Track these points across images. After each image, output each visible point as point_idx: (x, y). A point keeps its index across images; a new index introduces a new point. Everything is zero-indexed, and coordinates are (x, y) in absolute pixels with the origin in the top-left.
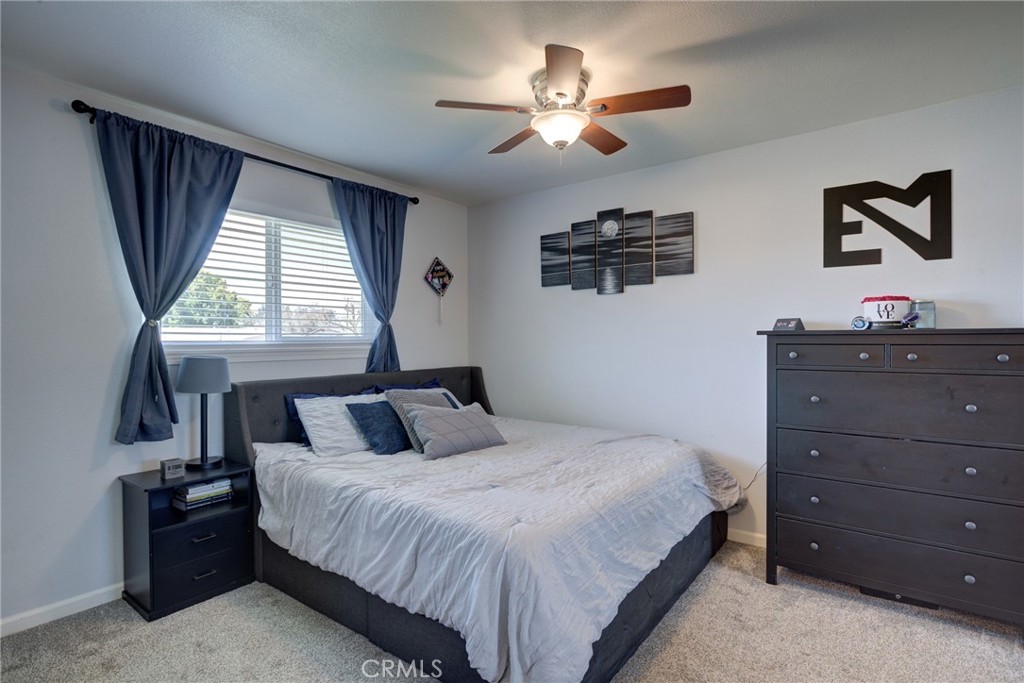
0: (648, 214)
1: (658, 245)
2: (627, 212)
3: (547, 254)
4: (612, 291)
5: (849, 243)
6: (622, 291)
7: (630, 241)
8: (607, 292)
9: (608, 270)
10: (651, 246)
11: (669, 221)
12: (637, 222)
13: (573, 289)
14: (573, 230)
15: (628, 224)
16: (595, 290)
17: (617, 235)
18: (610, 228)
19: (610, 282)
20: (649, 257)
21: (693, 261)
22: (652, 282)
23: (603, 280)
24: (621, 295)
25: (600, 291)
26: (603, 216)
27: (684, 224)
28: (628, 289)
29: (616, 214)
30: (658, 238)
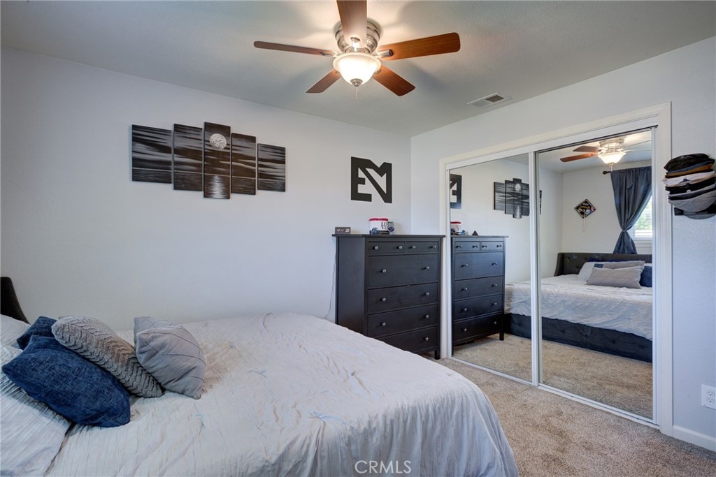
0: (253, 139)
1: (260, 166)
2: (233, 131)
3: (140, 147)
4: (220, 196)
5: (362, 189)
6: (228, 198)
7: (237, 157)
8: (214, 196)
9: (216, 177)
10: (254, 165)
11: (269, 150)
12: (244, 143)
13: (176, 188)
14: (175, 130)
15: (236, 142)
16: (202, 193)
17: (225, 148)
18: (218, 141)
19: (217, 188)
20: (252, 173)
21: (285, 183)
22: (255, 194)
23: (211, 185)
24: (227, 201)
25: (208, 195)
26: (211, 128)
27: (279, 155)
28: (233, 196)
29: (224, 130)
30: (260, 160)
